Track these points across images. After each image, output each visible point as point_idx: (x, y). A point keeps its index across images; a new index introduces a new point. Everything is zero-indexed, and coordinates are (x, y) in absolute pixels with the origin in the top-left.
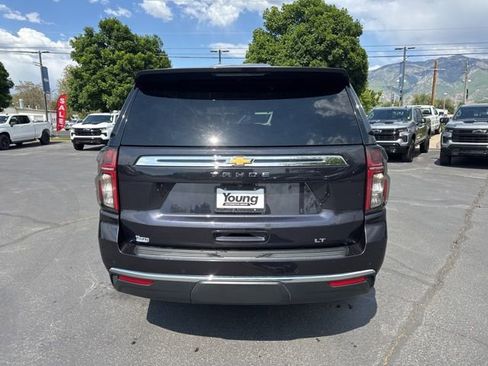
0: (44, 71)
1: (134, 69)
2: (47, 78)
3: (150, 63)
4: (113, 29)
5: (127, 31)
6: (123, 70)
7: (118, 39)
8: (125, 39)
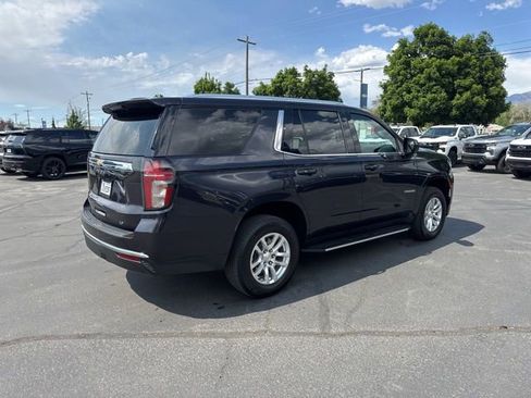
0: (364, 88)
1: (443, 76)
2: (366, 93)
3: (467, 66)
4: (426, 36)
5: (443, 34)
6: (429, 79)
7: (431, 45)
8: (438, 44)
